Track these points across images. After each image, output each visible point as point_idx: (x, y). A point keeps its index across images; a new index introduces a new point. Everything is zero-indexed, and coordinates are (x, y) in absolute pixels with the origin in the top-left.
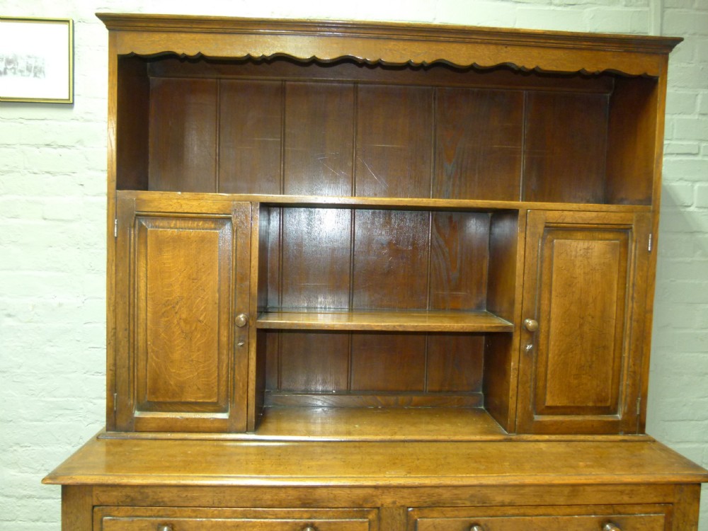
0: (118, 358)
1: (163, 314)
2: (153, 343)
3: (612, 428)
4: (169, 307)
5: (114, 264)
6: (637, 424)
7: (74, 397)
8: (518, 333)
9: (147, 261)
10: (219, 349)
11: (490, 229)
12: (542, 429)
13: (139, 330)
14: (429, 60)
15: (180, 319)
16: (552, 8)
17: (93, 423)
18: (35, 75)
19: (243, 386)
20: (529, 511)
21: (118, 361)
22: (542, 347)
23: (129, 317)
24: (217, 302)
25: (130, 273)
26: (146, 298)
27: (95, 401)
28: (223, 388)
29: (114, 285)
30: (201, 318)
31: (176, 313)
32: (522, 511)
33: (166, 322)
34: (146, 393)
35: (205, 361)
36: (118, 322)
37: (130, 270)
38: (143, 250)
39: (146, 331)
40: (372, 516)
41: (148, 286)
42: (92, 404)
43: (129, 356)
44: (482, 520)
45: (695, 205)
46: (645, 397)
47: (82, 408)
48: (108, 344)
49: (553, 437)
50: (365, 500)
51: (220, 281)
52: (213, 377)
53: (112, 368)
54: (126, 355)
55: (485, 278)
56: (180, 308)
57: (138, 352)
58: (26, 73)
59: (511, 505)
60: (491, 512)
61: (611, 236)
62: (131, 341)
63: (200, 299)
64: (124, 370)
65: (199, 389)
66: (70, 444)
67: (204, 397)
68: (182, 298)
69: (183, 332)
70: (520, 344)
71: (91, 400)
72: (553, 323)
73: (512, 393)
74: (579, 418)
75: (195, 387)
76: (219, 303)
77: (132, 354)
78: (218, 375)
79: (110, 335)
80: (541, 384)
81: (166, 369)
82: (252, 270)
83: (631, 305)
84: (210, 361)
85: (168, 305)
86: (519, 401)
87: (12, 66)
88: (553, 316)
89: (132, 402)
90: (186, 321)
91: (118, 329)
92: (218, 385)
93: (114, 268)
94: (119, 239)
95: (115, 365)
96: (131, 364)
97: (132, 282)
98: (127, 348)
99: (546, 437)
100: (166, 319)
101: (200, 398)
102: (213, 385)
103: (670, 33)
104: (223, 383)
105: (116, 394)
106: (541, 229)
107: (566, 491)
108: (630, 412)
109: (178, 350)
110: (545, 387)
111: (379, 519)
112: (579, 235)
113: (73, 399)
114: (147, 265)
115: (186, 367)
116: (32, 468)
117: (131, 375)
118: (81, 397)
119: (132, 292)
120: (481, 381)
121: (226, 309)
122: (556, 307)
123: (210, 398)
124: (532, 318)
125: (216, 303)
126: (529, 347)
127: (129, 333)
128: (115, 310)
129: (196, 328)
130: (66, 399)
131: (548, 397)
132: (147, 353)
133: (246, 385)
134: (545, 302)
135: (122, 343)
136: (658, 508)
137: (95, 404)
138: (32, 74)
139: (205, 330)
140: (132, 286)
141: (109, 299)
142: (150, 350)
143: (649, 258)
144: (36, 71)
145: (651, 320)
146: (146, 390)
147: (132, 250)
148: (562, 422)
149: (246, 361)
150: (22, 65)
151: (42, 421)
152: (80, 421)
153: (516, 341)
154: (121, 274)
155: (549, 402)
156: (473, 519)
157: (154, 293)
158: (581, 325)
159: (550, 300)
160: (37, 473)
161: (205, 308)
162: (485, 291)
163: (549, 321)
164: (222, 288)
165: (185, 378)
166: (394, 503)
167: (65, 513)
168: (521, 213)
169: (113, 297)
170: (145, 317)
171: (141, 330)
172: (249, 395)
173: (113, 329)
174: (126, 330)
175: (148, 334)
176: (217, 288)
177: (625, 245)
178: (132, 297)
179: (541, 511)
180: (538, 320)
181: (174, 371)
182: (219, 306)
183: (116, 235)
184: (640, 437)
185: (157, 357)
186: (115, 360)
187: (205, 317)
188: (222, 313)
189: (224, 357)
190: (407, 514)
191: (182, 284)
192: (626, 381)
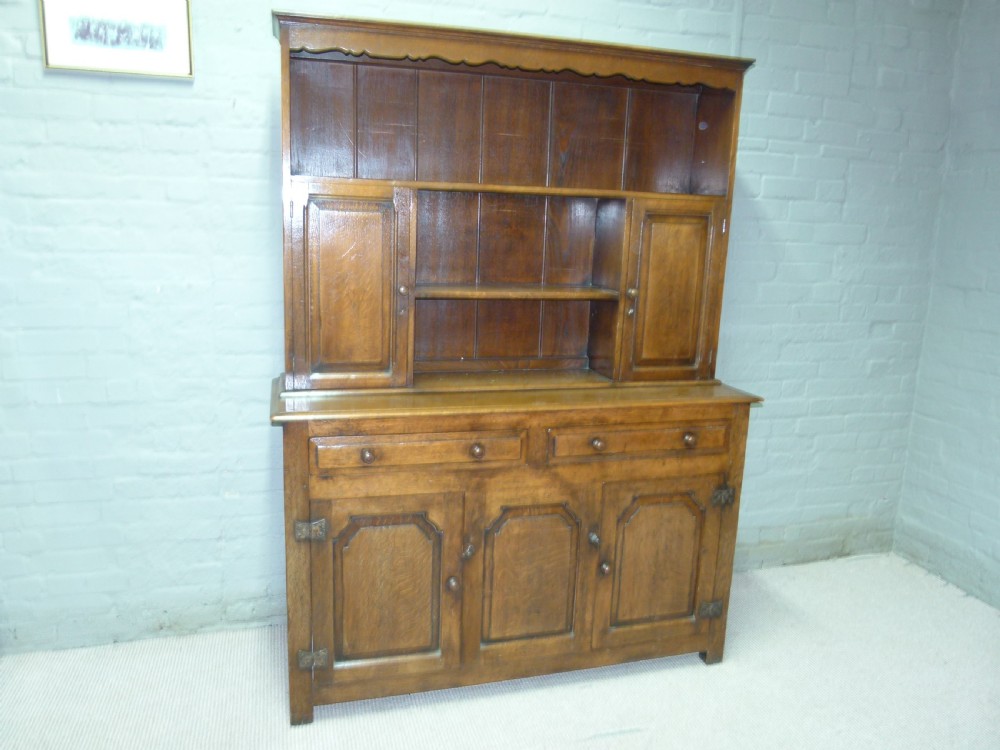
0: (295, 326)
3: (691, 376)
4: (340, 280)
6: (709, 371)
8: (623, 300)
9: (319, 239)
10: (383, 317)
11: (597, 212)
12: (638, 378)
13: (312, 301)
14: (558, 67)
15: (350, 290)
16: (650, 7)
18: (151, 47)
19: (404, 347)
20: (634, 428)
21: (295, 329)
22: (641, 311)
23: (304, 289)
25: (304, 250)
26: (319, 272)
30: (367, 290)
31: (346, 285)
32: (629, 428)
34: (319, 356)
35: (371, 327)
36: (294, 294)
37: (304, 248)
39: (320, 301)
40: (523, 435)
41: (320, 262)
43: (305, 324)
44: (601, 435)
45: (762, 194)
46: (715, 351)
49: (647, 383)
50: (518, 423)
51: (383, 257)
52: (378, 341)
54: (302, 323)
55: (591, 256)
56: (349, 281)
57: (312, 320)
58: (141, 43)
59: (622, 423)
60: (607, 429)
61: (695, 221)
62: (307, 310)
63: (366, 272)
64: (301, 336)
65: (366, 351)
67: (370, 358)
69: (351, 302)
70: (625, 310)
72: (649, 291)
73: (617, 348)
74: (667, 369)
75: (362, 349)
76: (383, 276)
78: (383, 339)
80: (639, 341)
82: (411, 247)
83: (709, 277)
84: (375, 327)
86: (623, 354)
87: (125, 35)
88: (650, 285)
89: (308, 363)
90: (354, 292)
91: (295, 300)
92: (382, 347)
95: (292, 331)
96: (307, 331)
98: (303, 317)
99: (642, 383)
100: (337, 291)
101: (367, 359)
102: (378, 347)
103: (745, 55)
105: (294, 358)
106: (643, 215)
107: (660, 412)
108: (705, 361)
109: (347, 318)
110: (642, 344)
111: (528, 436)
112: (671, 220)
114: (319, 243)
115: (354, 332)
119: (306, 267)
120: (586, 347)
121: (388, 282)
122: (652, 279)
123: (375, 358)
124: (634, 287)
126: (631, 311)
127: (305, 304)
128: (292, 283)
129: (363, 299)
131: (644, 350)
132: (321, 321)
133: (406, 346)
134: (644, 274)
135: (299, 312)
136: (721, 423)
138: (148, 45)
139: (371, 300)
142: (322, 318)
143: (723, 239)
144: (153, 43)
145: (722, 288)
146: (319, 352)
148: (654, 372)
149: (406, 326)
150: (136, 35)
153: (621, 306)
155: (645, 355)
156: (595, 435)
157: (327, 268)
158: (671, 293)
159: (648, 272)
162: (590, 267)
163: (646, 290)
164: (385, 263)
165: (354, 342)
166: (539, 425)
167: (286, 444)
168: (628, 201)
171: (314, 301)
175: (321, 304)
176: (380, 263)
177: (706, 228)
178: (306, 271)
179: (642, 427)
180: (638, 289)
182: (382, 279)
184: (710, 382)
186: (293, 328)
187: (370, 289)
188: (385, 285)
189: (387, 323)
190: (548, 434)
192: (702, 339)
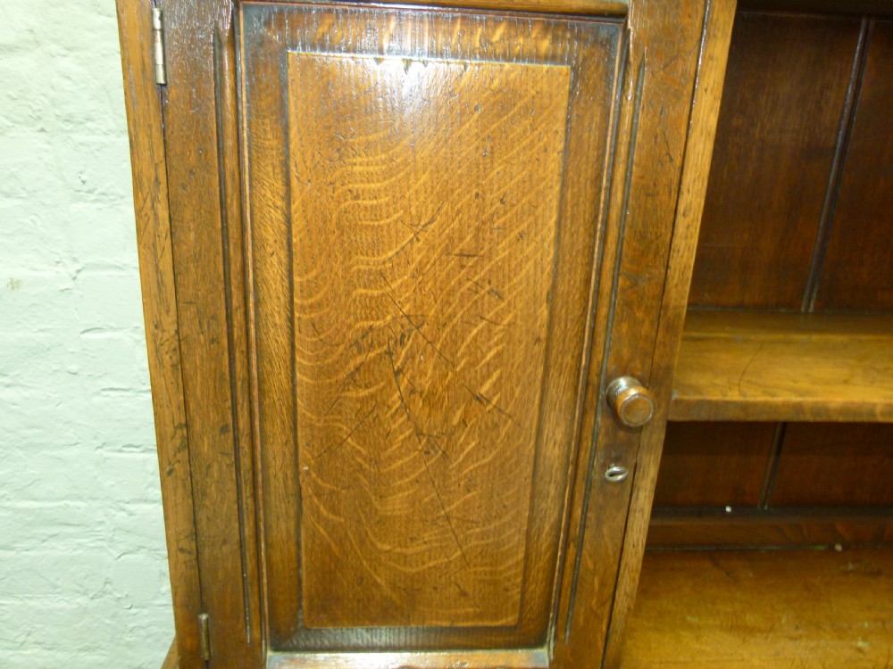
0: (202, 516)
1: (352, 375)
2: (319, 469)
4: (372, 355)
5: (162, 196)
7: (80, 498)
9: (288, 184)
10: (533, 484)
13: (268, 427)
15: (413, 392)
17: (131, 552)
19: (603, 584)
21: (203, 524)
23: (233, 387)
24: (543, 335)
25: (225, 228)
26: (291, 320)
27: (131, 507)
28: (536, 589)
29: (169, 278)
30: (484, 389)
31: (398, 373)
33: (363, 401)
34: (300, 607)
35: (488, 520)
36: (192, 406)
37: (224, 219)
38: (271, 141)
39: (294, 429)
41: (297, 279)
42: (123, 514)
43: (240, 509)
47: (101, 523)
48: (167, 473)
51: (556, 263)
52: (510, 562)
53: (184, 544)
54: (228, 507)
56: (411, 356)
57: (266, 492)
62: (245, 462)
63: (482, 324)
64: (226, 549)
65: (464, 594)
66: (85, 593)
67: (480, 616)
68: (416, 320)
69: (419, 433)
71: (121, 505)
75: (453, 590)
76: (549, 339)
77: (247, 501)
78: (527, 557)
79: (170, 447)
81: (362, 542)
82: (681, 223)
84: (507, 518)
85: (371, 346)
89: (257, 634)
90: (431, 399)
91: (197, 426)
92: (524, 581)
93: (163, 213)
94: (173, 93)
95: (196, 534)
96: (248, 531)
97: (235, 267)
98: (231, 486)
100: (363, 393)
101: (467, 617)
102: (507, 584)
104: (538, 574)
105: (204, 617)
109: (401, 489)
113: (79, 504)
114: (288, 198)
115: (426, 537)
116: (7, 640)
117: (250, 564)
118: (95, 499)
119: (236, 301)
121: (568, 358)
123: (496, 616)
125: (538, 340)
127: (236, 440)
128: (180, 365)
129: (464, 422)
130: (61, 503)
132: (300, 498)
133: (611, 582)
135: (215, 471)
137: (131, 514)
139: (496, 426)
140: (235, 282)
141: (154, 327)
142: (307, 491)
146: (300, 599)
147: (230, 142)
149: (620, 518)
151: (13, 549)
152: (102, 547)
154: (192, 236)
157: (319, 305)
160: (18, 648)
161: (499, 355)
164: (561, 288)
165: (421, 568)
169: (169, 322)
170: (286, 386)
171: (276, 430)
172: (617, 608)
173: (180, 426)
174: (224, 430)
175: (302, 443)
176: (545, 285)
178: (238, 317)
181: (387, 547)
182: (548, 350)
183: (161, 81)
185: (333, 510)
186: (195, 523)
187: (497, 386)
188: (553, 372)
189: (549, 505)
191: (419, 270)
